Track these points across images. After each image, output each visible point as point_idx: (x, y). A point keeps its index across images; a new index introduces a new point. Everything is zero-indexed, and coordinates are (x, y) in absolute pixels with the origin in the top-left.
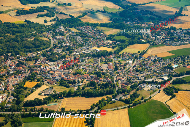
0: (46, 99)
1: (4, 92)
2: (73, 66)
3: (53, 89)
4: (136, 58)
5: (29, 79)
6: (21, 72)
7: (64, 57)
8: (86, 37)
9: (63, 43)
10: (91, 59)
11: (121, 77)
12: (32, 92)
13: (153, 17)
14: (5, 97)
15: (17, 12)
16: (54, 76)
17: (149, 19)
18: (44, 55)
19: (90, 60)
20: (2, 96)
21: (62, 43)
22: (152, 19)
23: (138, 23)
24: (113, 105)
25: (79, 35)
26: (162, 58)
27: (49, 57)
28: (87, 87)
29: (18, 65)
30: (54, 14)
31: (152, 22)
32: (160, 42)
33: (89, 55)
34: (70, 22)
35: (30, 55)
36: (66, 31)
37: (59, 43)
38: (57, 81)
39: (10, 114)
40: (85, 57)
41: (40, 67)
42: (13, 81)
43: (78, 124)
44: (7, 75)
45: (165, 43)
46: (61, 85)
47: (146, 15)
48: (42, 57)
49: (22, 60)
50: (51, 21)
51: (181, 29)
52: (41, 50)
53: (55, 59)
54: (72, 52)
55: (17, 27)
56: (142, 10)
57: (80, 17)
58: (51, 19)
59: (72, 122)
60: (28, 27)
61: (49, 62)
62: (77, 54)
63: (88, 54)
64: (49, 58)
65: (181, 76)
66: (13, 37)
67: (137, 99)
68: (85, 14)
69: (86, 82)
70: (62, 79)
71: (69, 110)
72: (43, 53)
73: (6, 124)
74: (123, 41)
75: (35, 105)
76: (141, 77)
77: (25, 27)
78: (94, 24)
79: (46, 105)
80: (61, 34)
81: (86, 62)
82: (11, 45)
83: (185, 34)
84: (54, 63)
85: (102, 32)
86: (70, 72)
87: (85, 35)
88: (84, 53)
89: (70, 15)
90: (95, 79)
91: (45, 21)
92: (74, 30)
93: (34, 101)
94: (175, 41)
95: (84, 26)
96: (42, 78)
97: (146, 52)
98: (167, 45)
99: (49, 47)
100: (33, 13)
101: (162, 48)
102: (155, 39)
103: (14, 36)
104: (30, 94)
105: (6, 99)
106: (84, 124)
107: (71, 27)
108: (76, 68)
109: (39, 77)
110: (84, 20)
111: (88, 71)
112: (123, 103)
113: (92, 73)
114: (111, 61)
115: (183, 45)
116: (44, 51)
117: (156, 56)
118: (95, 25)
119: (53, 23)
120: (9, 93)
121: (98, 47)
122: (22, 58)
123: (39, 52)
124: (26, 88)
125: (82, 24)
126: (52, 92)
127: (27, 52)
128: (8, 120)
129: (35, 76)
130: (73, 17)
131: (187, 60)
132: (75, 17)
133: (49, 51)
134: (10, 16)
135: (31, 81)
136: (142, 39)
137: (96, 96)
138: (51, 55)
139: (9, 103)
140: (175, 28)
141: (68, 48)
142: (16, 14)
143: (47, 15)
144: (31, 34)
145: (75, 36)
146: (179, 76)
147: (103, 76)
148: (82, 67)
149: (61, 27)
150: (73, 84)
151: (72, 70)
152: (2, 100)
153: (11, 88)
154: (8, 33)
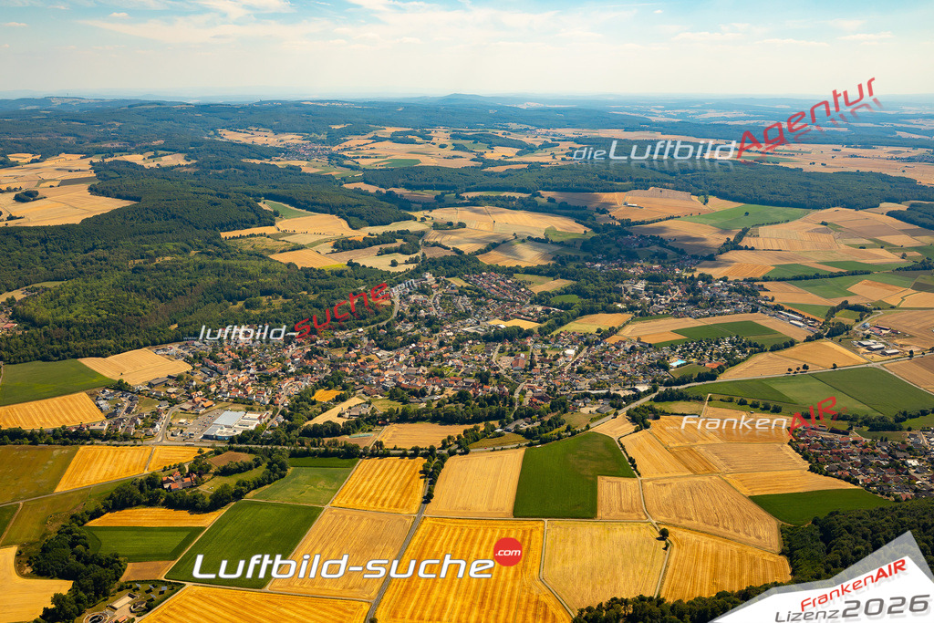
0: (348, 423)
1: (267, 409)
2: (432, 360)
3: (372, 406)
4: (587, 343)
5: (325, 384)
6: (312, 369)
7: (416, 339)
8: (480, 297)
9: (422, 311)
10: (480, 346)
11: (536, 385)
12: (325, 410)
13: (665, 250)
14: (268, 418)
15: (335, 246)
16: (381, 380)
17: (653, 257)
18: (371, 336)
19: (474, 348)
20: (259, 415)
21: (420, 309)
22: (661, 257)
23: (622, 266)
24: (497, 440)
25: (466, 293)
26: (650, 346)
27: (381, 340)
28: (449, 403)
29: (309, 356)
30: (419, 247)
31: (659, 263)
32: (661, 310)
33: (475, 337)
34: (450, 264)
35: (340, 335)
36: (437, 285)
37: (412, 310)
38: (385, 389)
39: (266, 449)
40: (467, 340)
41: (355, 360)
42: (290, 388)
43: (403, 475)
44: (281, 375)
45: (673, 310)
46: (391, 398)
47: (648, 246)
48: (365, 340)
49: (321, 345)
50: (406, 263)
51: (725, 279)
52: (367, 325)
53: (394, 344)
54: (437, 331)
55: (327, 277)
56: (642, 236)
57: (481, 252)
58: (407, 258)
59: (393, 470)
60: (351, 277)
61: (378, 351)
62: (448, 334)
63: (475, 334)
64: (380, 343)
65: (684, 384)
66: (312, 297)
67: (556, 431)
68: (493, 246)
69: (450, 392)
70: (399, 385)
71: (393, 447)
72: (370, 332)
73: (256, 467)
74: (567, 307)
75: (324, 434)
76: (584, 384)
77: (344, 277)
78: (510, 268)
79: (347, 437)
80: (424, 291)
81: (463, 352)
82: (304, 315)
83: (730, 290)
84: (391, 353)
85: (524, 287)
86: (421, 371)
87: (481, 292)
88: (467, 333)
89: (456, 250)
90: (473, 386)
91: (394, 264)
92: (457, 282)
93: (322, 426)
94: (699, 307)
95: (484, 273)
96: (353, 384)
97: (617, 331)
98: (677, 315)
99: (387, 319)
100: (370, 245)
101: (662, 322)
102: (652, 303)
103: (317, 296)
104: (320, 414)
105: (269, 421)
106: (419, 475)
107: (452, 276)
108: (436, 364)
109: (347, 380)
110: (486, 260)
111: (462, 370)
112: (520, 437)
113: (470, 376)
114: (525, 349)
115: (717, 317)
116: (372, 326)
117: (639, 340)
118: (510, 272)
119: (411, 267)
120: (277, 409)
121: (505, 319)
122: (322, 342)
123: (361, 330)
124: (314, 403)
125: (479, 269)
126: (366, 411)
127: (335, 329)
128: (261, 460)
129: (340, 379)
130: (460, 252)
131: (713, 349)
132: (466, 253)
133: (383, 328)
134: (317, 254)
135: (330, 389)
136: (619, 301)
137: (463, 422)
138: (386, 335)
139: (271, 428)
140: (710, 277)
141: (430, 322)
142: (330, 250)
143: (401, 251)
144: (353, 290)
145: (456, 295)
146: (678, 383)
147: (495, 382)
148: (450, 363)
149: (428, 275)
150: (418, 397)
151: (425, 368)
152: (258, 422)
153: (284, 401)
154: (304, 290)
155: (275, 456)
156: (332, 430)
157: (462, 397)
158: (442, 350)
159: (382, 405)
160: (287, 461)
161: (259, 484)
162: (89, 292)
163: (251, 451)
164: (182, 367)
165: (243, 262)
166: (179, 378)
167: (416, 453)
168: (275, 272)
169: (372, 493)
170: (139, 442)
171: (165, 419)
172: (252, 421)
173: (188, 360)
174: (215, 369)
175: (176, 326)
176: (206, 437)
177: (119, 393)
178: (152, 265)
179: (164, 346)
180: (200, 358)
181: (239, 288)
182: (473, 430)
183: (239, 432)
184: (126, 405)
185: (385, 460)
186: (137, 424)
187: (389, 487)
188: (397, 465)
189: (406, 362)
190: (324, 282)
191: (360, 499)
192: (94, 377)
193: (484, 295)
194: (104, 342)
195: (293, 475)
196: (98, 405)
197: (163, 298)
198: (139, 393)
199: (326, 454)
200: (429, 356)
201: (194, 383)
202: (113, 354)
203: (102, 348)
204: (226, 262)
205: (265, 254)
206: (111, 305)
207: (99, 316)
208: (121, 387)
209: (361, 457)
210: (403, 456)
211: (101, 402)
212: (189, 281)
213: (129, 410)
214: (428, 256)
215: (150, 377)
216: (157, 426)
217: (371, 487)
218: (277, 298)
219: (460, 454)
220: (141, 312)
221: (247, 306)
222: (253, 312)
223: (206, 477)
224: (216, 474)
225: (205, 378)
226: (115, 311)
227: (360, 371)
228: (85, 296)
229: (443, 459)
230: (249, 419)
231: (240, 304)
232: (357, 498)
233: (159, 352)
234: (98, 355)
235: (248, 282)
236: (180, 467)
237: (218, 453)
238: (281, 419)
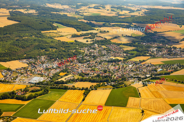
0: (67, 81)
1: (46, 77)
3: (74, 77)
4: (136, 64)
5: (62, 71)
6: (60, 67)
7: (89, 61)
9: (92, 54)
10: (106, 63)
11: (119, 74)
12: (61, 77)
13: (165, 40)
14: (46, 79)
15: (72, 36)
16: (78, 71)
18: (77, 60)
20: (44, 78)
21: (92, 53)
23: (151, 44)
25: (105, 50)
28: (95, 77)
30: (95, 37)
32: (159, 56)
34: (103, 42)
36: (98, 47)
37: (90, 53)
38: (78, 73)
40: (103, 62)
41: (72, 66)
42: (53, 72)
43: (79, 94)
45: (163, 56)
46: (80, 75)
47: (160, 39)
49: (64, 61)
50: (91, 41)
51: (180, 48)
52: (77, 57)
53: (83, 62)
54: (95, 59)
56: (159, 36)
58: (91, 40)
60: (75, 44)
61: (79, 63)
62: (98, 60)
64: (80, 61)
68: (115, 38)
69: (95, 74)
70: (82, 72)
71: (77, 87)
73: (41, 91)
74: (133, 54)
75: (60, 83)
76: (132, 74)
77: (73, 44)
78: (119, 44)
79: (66, 84)
80: (94, 49)
81: (101, 65)
82: (61, 54)
84: (82, 64)
85: (122, 49)
88: (104, 60)
89: (105, 38)
90: (102, 73)
91: (87, 41)
92: (104, 47)
95: (112, 45)
97: (145, 61)
99: (82, 55)
100: (82, 36)
102: (157, 54)
103: (65, 49)
106: (82, 94)
107: (103, 45)
108: (93, 68)
109: (69, 71)
110: (113, 41)
111: (100, 69)
113: (102, 71)
120: (49, 77)
124: (59, 76)
125: (110, 44)
126: (72, 78)
127: (68, 57)
129: (67, 70)
132: (108, 39)
133: (81, 58)
134: (67, 38)
135: (64, 72)
139: (46, 81)
140: (176, 47)
141: (94, 57)
142: (70, 37)
143: (90, 38)
144: (75, 48)
145: (103, 50)
147: (108, 73)
148: (97, 67)
149: (96, 45)
150: (87, 75)
151: (90, 68)
152: (43, 80)
153: (51, 75)
154: (62, 47)
155: (46, 88)
156: (63, 82)
157: (98, 76)
158: (96, 64)
159: (76, 77)
160: (49, 89)
161: (41, 95)
162: (3, 45)
163: (40, 87)
164: (26, 65)
165: (46, 39)
166: (25, 68)
167: (83, 89)
168: (54, 42)
169: (69, 98)
170: (11, 83)
171: (19, 78)
172: (42, 79)
173: (28, 64)
174: (34, 66)
175: (26, 55)
176: (29, 83)
177: (8, 71)
178: (22, 39)
179: (22, 60)
180: (31, 63)
181: (44, 46)
182: (99, 84)
183: (38, 82)
184: (9, 74)
185: (75, 90)
186: (11, 79)
187: (74, 97)
188: (77, 92)
189: (86, 67)
190: (67, 45)
191: (66, 100)
192: (2, 67)
193: (110, 50)
194: (6, 58)
195: (50, 93)
196: (2, 74)
197: (23, 48)
198: (13, 71)
199: (60, 88)
200: (92, 65)
201: (28, 69)
202: (8, 61)
203: (5, 59)
204: (42, 39)
205: (53, 37)
206: (9, 49)
207: (5, 51)
208: (9, 70)
209: (68, 89)
210: (79, 89)
211: (3, 73)
212: (31, 44)
213: (10, 75)
214: (97, 40)
215: (17, 68)
216: (17, 80)
217: (70, 97)
218: (54, 49)
219: (94, 90)
220: (17, 51)
221: (46, 51)
222: (47, 52)
223: (27, 92)
224: (30, 92)
225: (31, 68)
226: (9, 50)
227: (72, 68)
228: (2, 46)
229: (89, 91)
230: (41, 79)
231: (44, 50)
232: (66, 99)
233: (20, 61)
234: (4, 62)
235: (47, 45)
236: (21, 90)
237: (32, 87)
238: (49, 79)
